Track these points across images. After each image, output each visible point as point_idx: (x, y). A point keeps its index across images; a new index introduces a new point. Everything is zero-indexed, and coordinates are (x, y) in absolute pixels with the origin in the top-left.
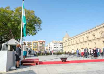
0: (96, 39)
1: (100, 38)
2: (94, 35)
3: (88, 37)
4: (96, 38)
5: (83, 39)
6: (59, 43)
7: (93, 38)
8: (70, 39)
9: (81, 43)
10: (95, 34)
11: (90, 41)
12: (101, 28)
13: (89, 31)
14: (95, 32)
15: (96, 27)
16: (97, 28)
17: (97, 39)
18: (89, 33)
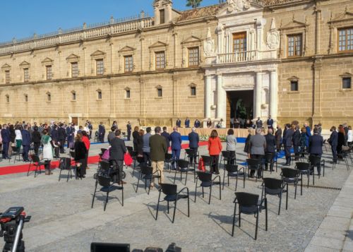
0: (54, 81)
1: (67, 80)
2: (49, 64)
3: (26, 67)
4: (53, 78)
5: (8, 71)
7: (43, 76)
10: (51, 61)
11: (33, 83)
12: (71, 43)
13: (35, 45)
15: (58, 36)
16: (61, 39)
17: (58, 81)
18: (33, 50)
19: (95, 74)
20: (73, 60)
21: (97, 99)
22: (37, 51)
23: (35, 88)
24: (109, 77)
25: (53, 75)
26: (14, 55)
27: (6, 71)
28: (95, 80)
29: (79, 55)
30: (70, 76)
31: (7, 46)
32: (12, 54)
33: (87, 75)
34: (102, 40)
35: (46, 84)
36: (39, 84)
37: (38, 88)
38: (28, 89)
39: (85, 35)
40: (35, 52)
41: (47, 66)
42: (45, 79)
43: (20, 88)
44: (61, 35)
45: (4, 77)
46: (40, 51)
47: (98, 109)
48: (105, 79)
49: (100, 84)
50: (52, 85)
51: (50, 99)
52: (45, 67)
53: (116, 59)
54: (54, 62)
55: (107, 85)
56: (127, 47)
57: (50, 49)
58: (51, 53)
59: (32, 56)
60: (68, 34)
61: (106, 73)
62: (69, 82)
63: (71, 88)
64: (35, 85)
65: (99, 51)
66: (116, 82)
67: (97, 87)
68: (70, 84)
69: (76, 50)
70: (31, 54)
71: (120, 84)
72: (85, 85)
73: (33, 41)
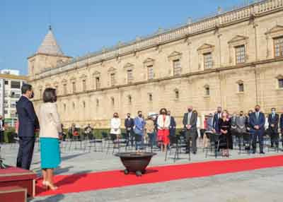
0: (183, 76)
1: (198, 74)
2: (177, 57)
3: (150, 64)
4: (182, 73)
6: (6, 83)
7: (170, 72)
8: (66, 64)
9: (118, 87)
10: (179, 54)
11: (159, 81)
12: (204, 32)
13: (159, 40)
14: (180, 47)
15: (187, 27)
16: (190, 30)
17: (187, 76)
18: (158, 45)
19: (234, 64)
20: (206, 51)
21: (238, 92)
22: (163, 46)
23: (160, 86)
24: (253, 64)
25: (181, 70)
26: (137, 53)
27: (129, 71)
28: (235, 70)
29: (212, 44)
30: (202, 69)
31: (130, 45)
32: (135, 52)
33: (225, 66)
34: (243, 23)
35: (173, 80)
36: (165, 81)
37: (164, 85)
38: (152, 87)
39: (220, 21)
40: (160, 47)
41: (175, 61)
42: (172, 75)
43: (144, 87)
44: (191, 25)
45: (126, 77)
46: (166, 45)
47: (240, 105)
48: (249, 68)
49: (240, 75)
50: (180, 81)
51: (177, 97)
52: (172, 62)
53: (263, 42)
54: (183, 56)
55: (251, 75)
56: (278, 26)
57: (178, 42)
58: (178, 45)
59: (158, 51)
60: (199, 23)
61: (249, 61)
62: (201, 76)
63: (204, 82)
64: (161, 83)
65: (239, 36)
66: (264, 70)
67: (237, 78)
68: (203, 78)
69: (210, 39)
70: (156, 50)
71: (269, 72)
72: (221, 78)
73: (158, 36)
